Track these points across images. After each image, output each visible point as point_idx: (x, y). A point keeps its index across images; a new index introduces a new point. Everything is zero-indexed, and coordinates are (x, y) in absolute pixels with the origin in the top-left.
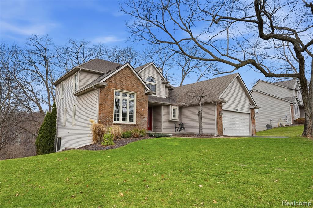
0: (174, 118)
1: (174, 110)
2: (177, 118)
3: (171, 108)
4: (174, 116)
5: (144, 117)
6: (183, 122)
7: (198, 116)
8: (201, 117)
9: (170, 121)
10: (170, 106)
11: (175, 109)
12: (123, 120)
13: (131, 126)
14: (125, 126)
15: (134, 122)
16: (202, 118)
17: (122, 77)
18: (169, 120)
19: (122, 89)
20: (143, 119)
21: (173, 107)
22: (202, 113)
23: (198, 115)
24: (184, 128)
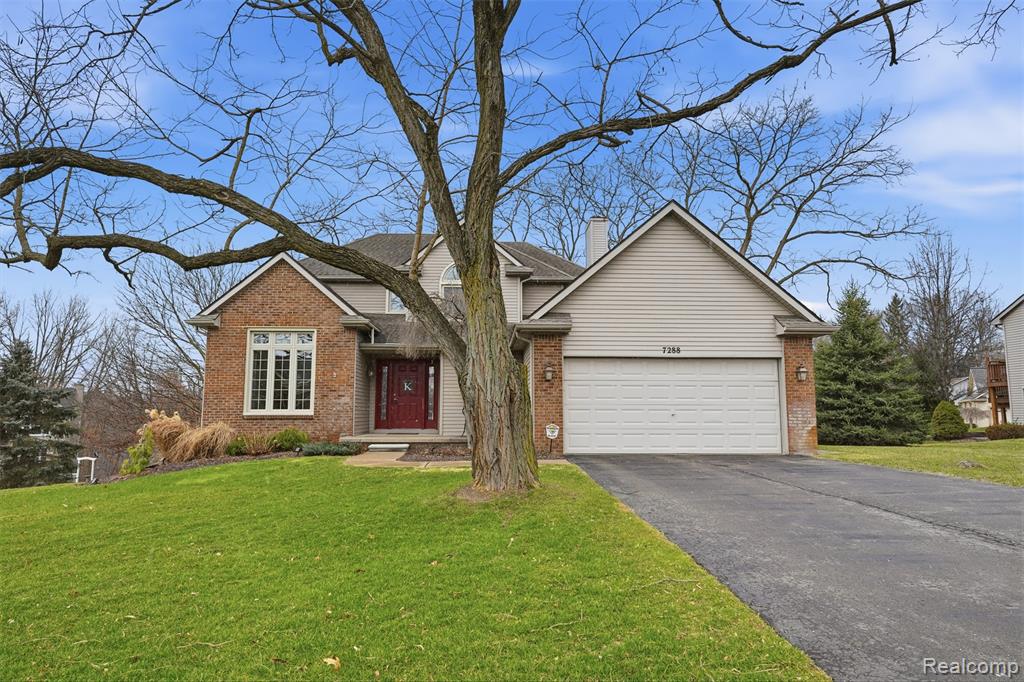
5: (340, 393)
12: (276, 406)
13: (296, 422)
14: (278, 422)
15: (310, 412)
17: (270, 292)
19: (270, 323)
20: (338, 401)
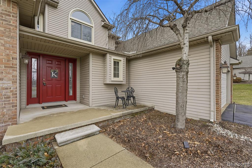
0: (116, 79)
1: (116, 63)
2: (121, 78)
3: (110, 59)
4: (116, 75)
6: (132, 85)
7: (175, 74)
8: (185, 77)
9: (107, 85)
10: (108, 55)
11: (118, 63)
16: (187, 77)
18: (105, 83)
21: (113, 57)
22: (188, 64)
23: (174, 71)
24: (134, 98)
